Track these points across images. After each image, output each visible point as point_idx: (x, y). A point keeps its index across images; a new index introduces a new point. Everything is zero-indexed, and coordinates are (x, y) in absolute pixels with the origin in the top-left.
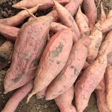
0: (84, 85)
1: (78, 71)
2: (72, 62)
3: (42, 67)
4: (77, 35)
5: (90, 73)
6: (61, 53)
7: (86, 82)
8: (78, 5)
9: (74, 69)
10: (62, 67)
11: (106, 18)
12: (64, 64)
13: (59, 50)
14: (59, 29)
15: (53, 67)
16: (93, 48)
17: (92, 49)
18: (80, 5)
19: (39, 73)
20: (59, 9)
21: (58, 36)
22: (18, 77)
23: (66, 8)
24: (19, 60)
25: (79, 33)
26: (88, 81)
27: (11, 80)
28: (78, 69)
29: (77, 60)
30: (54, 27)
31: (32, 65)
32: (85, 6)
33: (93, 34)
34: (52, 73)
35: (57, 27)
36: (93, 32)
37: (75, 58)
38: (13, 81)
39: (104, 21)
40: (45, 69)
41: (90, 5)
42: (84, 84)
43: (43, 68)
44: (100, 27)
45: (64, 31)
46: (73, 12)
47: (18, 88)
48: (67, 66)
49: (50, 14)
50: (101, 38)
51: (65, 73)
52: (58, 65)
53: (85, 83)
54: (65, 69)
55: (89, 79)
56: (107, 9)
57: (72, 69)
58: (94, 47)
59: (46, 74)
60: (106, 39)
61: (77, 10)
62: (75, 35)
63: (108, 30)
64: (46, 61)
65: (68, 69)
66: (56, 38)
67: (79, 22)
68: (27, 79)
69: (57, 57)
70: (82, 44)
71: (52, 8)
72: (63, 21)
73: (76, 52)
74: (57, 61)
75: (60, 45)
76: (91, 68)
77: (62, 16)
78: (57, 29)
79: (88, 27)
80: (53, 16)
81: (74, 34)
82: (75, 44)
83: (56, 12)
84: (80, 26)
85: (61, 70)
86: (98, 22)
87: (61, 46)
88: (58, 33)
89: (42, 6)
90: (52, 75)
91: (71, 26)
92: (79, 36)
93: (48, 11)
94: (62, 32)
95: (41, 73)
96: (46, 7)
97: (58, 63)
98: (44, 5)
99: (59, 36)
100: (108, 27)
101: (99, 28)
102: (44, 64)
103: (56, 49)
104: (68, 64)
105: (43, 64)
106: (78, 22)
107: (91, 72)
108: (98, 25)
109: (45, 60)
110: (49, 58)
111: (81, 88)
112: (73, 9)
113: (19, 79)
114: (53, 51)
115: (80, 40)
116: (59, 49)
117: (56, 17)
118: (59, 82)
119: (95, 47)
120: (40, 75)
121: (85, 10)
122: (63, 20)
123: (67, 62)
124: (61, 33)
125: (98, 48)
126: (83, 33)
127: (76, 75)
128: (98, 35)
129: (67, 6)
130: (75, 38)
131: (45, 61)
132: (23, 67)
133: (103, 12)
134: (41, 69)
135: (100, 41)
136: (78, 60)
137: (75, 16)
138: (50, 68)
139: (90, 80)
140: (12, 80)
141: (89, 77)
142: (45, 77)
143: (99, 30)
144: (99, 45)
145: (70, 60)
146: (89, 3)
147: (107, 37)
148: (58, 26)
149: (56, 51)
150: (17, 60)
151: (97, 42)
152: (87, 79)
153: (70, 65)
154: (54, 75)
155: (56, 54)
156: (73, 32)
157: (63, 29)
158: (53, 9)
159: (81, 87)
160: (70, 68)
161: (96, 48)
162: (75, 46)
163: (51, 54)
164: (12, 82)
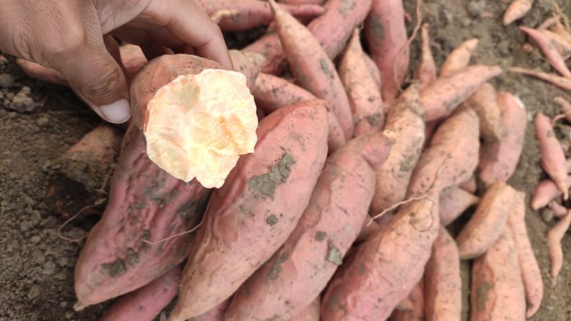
0: (355, 300)
1: (338, 250)
2: (320, 217)
3: (213, 232)
4: (341, 124)
5: (378, 256)
6: (283, 185)
7: (364, 288)
8: (352, 26)
9: (325, 243)
10: (283, 234)
11: (438, 75)
12: (293, 226)
13: (276, 175)
14: (283, 98)
15: (250, 235)
16: (393, 171)
17: (390, 175)
18: (359, 26)
19: (201, 251)
20: (290, 31)
21: (276, 125)
22: (123, 257)
23: (311, 30)
24: (131, 199)
25: (349, 119)
26: (371, 284)
27: (100, 268)
28: (338, 245)
29: (337, 213)
30: (268, 92)
31: (179, 221)
32: (371, 31)
33: (397, 125)
34: (249, 256)
35: (278, 94)
36: (394, 119)
37: (333, 205)
38: (105, 271)
39: (430, 84)
40: (220, 241)
41: (389, 31)
42: (354, 293)
43: (214, 237)
44: (417, 101)
45: (301, 109)
46: (335, 47)
47: (123, 293)
48: (302, 232)
49: (259, 45)
50: (421, 138)
51: (295, 256)
52: (268, 227)
53: (360, 292)
54: (293, 240)
55: (373, 278)
56: (438, 46)
57: (318, 244)
58: (397, 168)
59: (226, 257)
60: (434, 142)
61: (349, 42)
62: (336, 124)
63: (440, 115)
64: (226, 210)
65: (305, 242)
66: (272, 129)
67: (353, 80)
68: (157, 266)
69: (269, 200)
70: (359, 157)
71: (266, 27)
72: (297, 73)
73: (336, 183)
74: (269, 215)
75: (284, 156)
76: (384, 240)
77: (296, 56)
78: (278, 99)
79: (380, 100)
80: (266, 55)
81: (332, 119)
82: (335, 155)
83: (279, 42)
84: (353, 95)
85: (279, 245)
86: (412, 87)
87: (285, 161)
88: (277, 113)
89: (232, 17)
90: (247, 263)
91: (326, 92)
92: (348, 127)
93: (252, 36)
94: (294, 113)
95: (207, 251)
96: (244, 23)
97: (271, 221)
98: (238, 15)
99: (282, 124)
100: (445, 103)
101: (414, 105)
102: (221, 222)
103: (265, 171)
104: (307, 223)
105: (216, 222)
106: (347, 81)
107: (381, 254)
108: (411, 95)
109: (223, 207)
110: (240, 201)
111: (344, 308)
112: (335, 36)
113: (127, 265)
114: (255, 177)
115: (354, 142)
116: (276, 171)
117: (277, 57)
118: (271, 287)
119: (401, 170)
120: (202, 258)
121: (372, 44)
122: (298, 70)
123: (303, 217)
124: (289, 115)
125: (410, 172)
126: (361, 117)
127: (329, 265)
128: (410, 128)
129: (315, 24)
130: (335, 133)
131: (223, 212)
132: (143, 225)
133: (427, 56)
134: (208, 240)
135: (418, 149)
136: (343, 213)
137: (338, 61)
138: (239, 239)
139: (377, 281)
140: (105, 265)
141: (375, 272)
142: (218, 269)
143: (414, 111)
144: (413, 163)
145: (314, 210)
146: (388, 22)
147: (437, 138)
148: (281, 90)
149: (266, 179)
150: (126, 200)
151: (407, 151)
152: (366, 277)
153: (312, 227)
154: (254, 262)
155: (265, 189)
156: (331, 114)
157: (297, 102)
158: (269, 29)
159: (346, 304)
160: (314, 240)
161: (401, 173)
162: (335, 164)
163: (247, 186)
164: (102, 272)
